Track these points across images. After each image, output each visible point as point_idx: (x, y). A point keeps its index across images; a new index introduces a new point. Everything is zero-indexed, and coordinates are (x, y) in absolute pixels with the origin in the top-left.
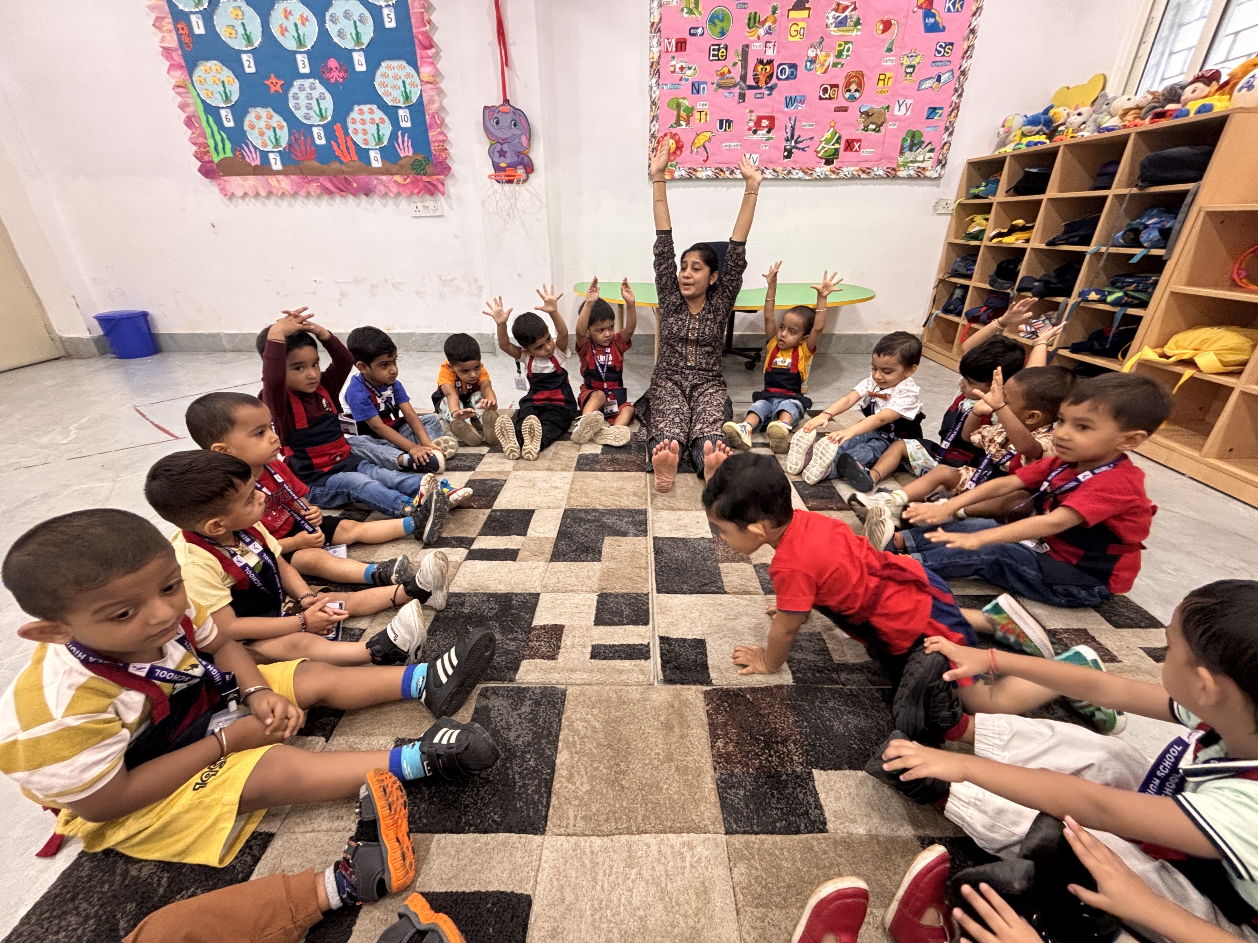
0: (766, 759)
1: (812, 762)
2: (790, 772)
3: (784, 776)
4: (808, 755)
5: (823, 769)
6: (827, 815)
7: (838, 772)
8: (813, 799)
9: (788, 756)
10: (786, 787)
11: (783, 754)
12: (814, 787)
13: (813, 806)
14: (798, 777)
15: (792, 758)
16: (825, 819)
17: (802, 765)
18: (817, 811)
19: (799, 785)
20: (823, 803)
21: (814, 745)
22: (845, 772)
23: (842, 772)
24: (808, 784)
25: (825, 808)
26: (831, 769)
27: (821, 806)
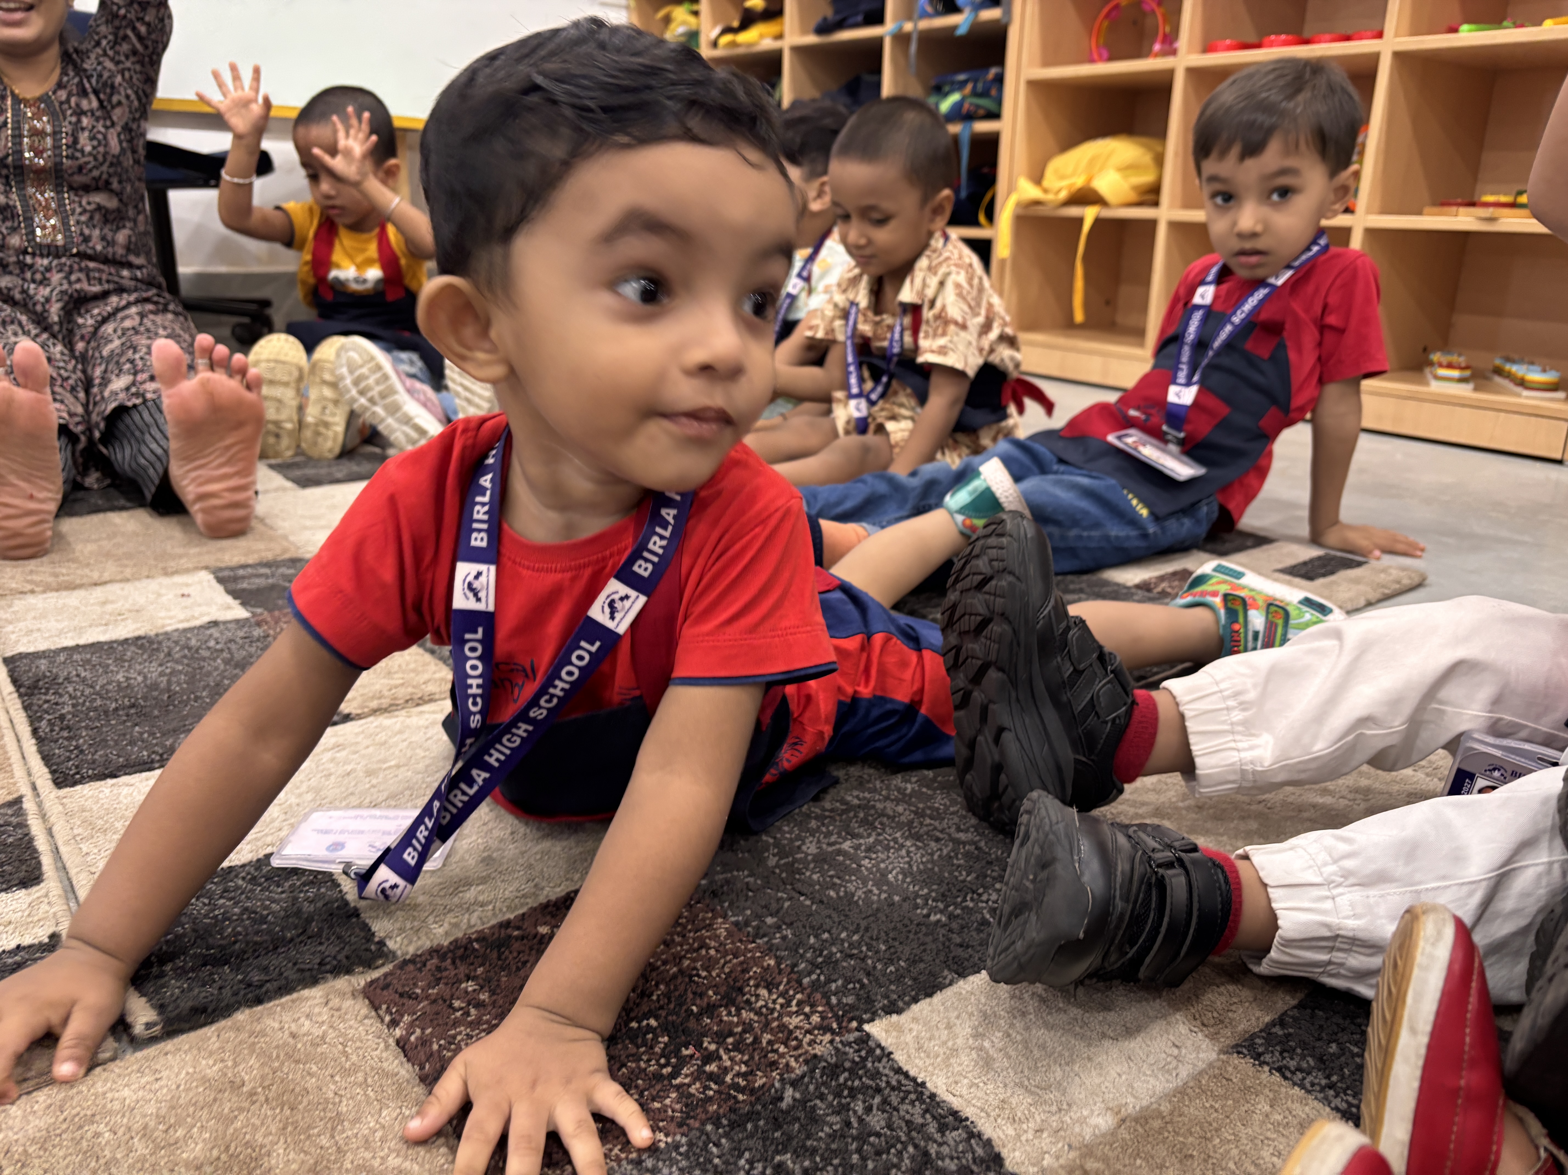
0: (700, 1074)
1: (852, 1007)
2: (799, 1069)
3: (789, 1092)
4: (826, 996)
5: (893, 1009)
6: (987, 1129)
7: (938, 997)
8: (918, 1109)
9: (766, 1026)
10: (814, 1119)
11: (748, 1028)
12: (899, 1071)
13: (932, 1128)
14: (834, 1070)
15: (783, 1027)
16: (988, 1144)
17: (826, 1029)
18: (953, 1136)
19: (853, 1093)
20: (956, 1103)
21: (830, 961)
22: (954, 988)
23: (949, 992)
24: (876, 1075)
25: (968, 1112)
26: (916, 1000)
27: (955, 1113)
